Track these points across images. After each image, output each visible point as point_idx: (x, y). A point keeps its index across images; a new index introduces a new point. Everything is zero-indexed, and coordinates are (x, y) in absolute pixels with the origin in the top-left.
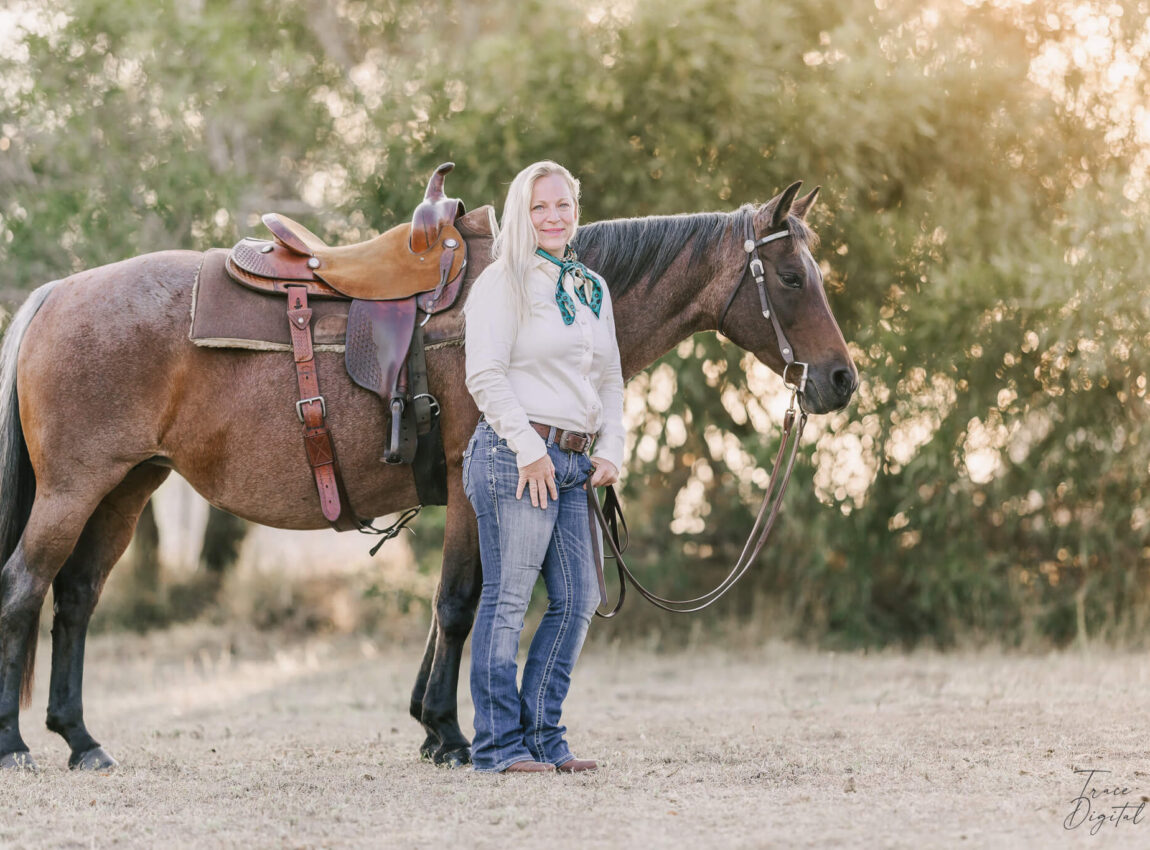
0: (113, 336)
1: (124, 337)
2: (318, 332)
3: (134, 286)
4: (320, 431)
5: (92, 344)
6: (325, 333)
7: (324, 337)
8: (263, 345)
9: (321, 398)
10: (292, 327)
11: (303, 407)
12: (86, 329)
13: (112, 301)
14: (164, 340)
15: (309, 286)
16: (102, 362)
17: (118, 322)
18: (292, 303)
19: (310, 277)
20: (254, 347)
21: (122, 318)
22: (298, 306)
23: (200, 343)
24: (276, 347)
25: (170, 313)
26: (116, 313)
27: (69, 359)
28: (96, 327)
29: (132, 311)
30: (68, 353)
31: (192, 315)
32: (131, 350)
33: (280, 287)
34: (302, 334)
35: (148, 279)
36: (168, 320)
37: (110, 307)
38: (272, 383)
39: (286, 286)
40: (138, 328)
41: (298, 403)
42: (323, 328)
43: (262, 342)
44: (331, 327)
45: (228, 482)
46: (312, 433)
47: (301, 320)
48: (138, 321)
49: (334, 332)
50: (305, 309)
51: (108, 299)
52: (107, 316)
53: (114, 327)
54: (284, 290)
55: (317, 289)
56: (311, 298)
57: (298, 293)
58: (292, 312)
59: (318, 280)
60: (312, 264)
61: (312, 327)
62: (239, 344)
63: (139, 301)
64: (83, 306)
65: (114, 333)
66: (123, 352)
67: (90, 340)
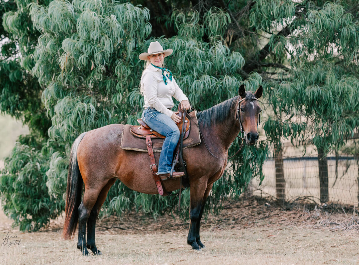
1: (106, 146)
3: (108, 133)
7: (155, 148)
8: (140, 150)
9: (156, 164)
10: (147, 147)
11: (152, 167)
12: (96, 144)
13: (102, 137)
15: (151, 136)
16: (100, 153)
17: (104, 143)
18: (147, 140)
19: (151, 134)
20: (137, 150)
21: (105, 141)
22: (149, 141)
23: (123, 148)
25: (117, 140)
26: (103, 140)
27: (92, 152)
28: (98, 144)
29: (107, 140)
30: (91, 151)
32: (108, 149)
33: (144, 137)
35: (111, 131)
36: (117, 142)
40: (109, 144)
42: (155, 146)
44: (157, 146)
50: (150, 141)
52: (101, 141)
55: (153, 136)
56: (152, 139)
57: (148, 138)
58: (147, 143)
59: (153, 134)
60: (151, 130)
61: (152, 145)
62: (133, 149)
63: (109, 137)
64: (94, 138)
65: (103, 145)
66: (105, 150)
67: (97, 147)
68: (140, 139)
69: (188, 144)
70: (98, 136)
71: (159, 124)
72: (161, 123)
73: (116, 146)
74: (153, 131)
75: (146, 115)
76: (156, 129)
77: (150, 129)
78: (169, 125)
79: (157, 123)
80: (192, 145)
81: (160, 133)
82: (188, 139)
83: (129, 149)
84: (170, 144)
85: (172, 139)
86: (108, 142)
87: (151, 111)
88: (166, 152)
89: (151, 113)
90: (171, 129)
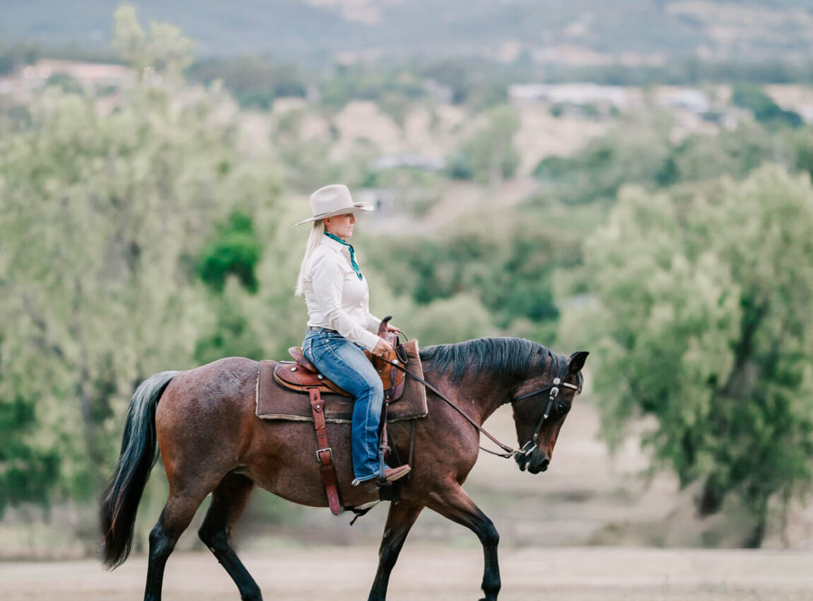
0: (210, 405)
1: (216, 405)
2: (327, 412)
3: (220, 377)
4: (330, 467)
5: (198, 409)
6: (331, 412)
7: (330, 414)
8: (297, 418)
9: (330, 449)
10: (314, 411)
11: (321, 454)
12: (195, 401)
13: (208, 385)
14: (239, 406)
15: (320, 388)
16: (205, 419)
17: (212, 397)
18: (312, 397)
19: (320, 384)
20: (291, 419)
21: (214, 394)
22: (315, 399)
24: (304, 419)
25: (241, 391)
26: (211, 392)
27: (187, 419)
28: (200, 400)
29: (219, 391)
30: (185, 416)
31: (257, 401)
32: (221, 411)
33: (305, 389)
34: (319, 414)
35: (228, 373)
37: (207, 388)
38: (299, 432)
39: (308, 389)
41: (317, 452)
42: (330, 409)
43: (296, 416)
44: (334, 409)
45: (279, 480)
46: (325, 468)
47: (318, 407)
48: (223, 396)
49: (335, 412)
50: (319, 400)
51: (206, 384)
52: (206, 394)
53: (210, 400)
54: (307, 390)
55: (324, 389)
56: (322, 394)
57: (314, 392)
58: (313, 402)
59: (324, 385)
60: (320, 377)
61: (324, 409)
62: (284, 417)
63: (223, 385)
64: (191, 389)
65: (210, 403)
66: (216, 412)
67: (197, 408)
68: (296, 395)
69: (400, 413)
70: (199, 384)
71: (339, 367)
72: (344, 365)
73: (239, 404)
74: (324, 378)
75: (316, 344)
76: (331, 376)
77: (318, 372)
79: (335, 363)
80: (409, 416)
81: (340, 384)
82: (400, 402)
83: (275, 417)
84: (369, 416)
85: (370, 406)
86: (220, 396)
87: (327, 337)
88: (364, 434)
89: (327, 341)
90: (365, 382)
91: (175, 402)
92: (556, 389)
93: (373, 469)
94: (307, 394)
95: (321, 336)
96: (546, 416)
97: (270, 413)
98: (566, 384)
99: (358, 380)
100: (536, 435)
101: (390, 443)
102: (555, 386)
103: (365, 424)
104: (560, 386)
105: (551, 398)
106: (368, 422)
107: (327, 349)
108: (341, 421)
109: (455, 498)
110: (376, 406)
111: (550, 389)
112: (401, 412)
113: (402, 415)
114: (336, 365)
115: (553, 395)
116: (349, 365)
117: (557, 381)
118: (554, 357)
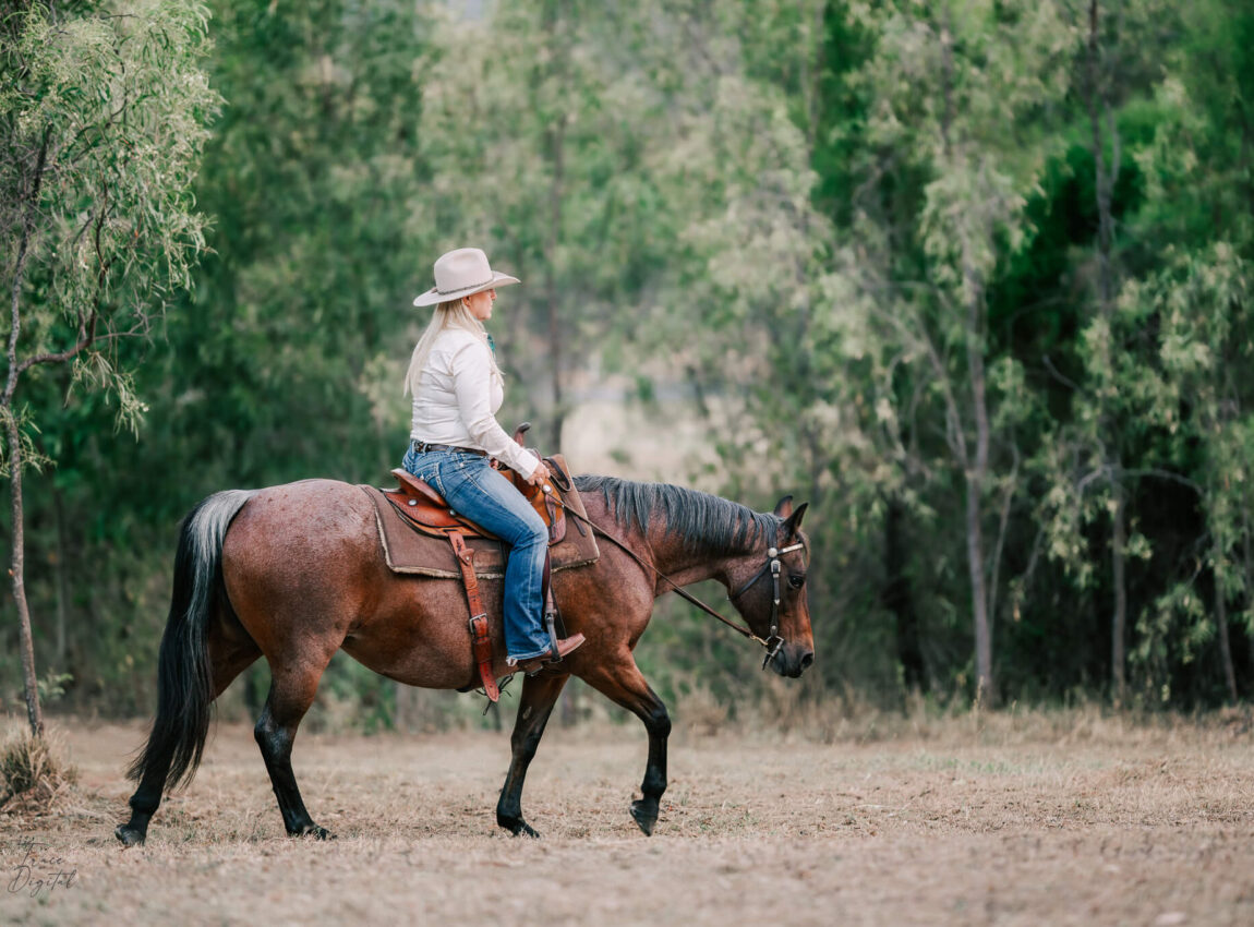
0: (324, 546)
1: (333, 547)
2: (477, 564)
4: (486, 639)
5: (307, 550)
6: (481, 565)
8: (441, 573)
9: (486, 615)
10: (461, 563)
11: (475, 623)
12: (300, 539)
13: (320, 519)
14: (365, 553)
15: (460, 530)
16: (318, 564)
17: (327, 536)
18: (455, 544)
21: (330, 533)
22: (459, 546)
24: (450, 574)
25: (365, 533)
27: (289, 562)
28: (309, 539)
29: (337, 529)
32: (340, 557)
34: (469, 568)
36: (365, 538)
37: (319, 524)
39: (445, 531)
40: (344, 541)
43: (440, 571)
47: (466, 558)
48: (343, 536)
49: (486, 565)
50: (464, 548)
51: (316, 517)
52: (318, 531)
53: (325, 540)
54: (445, 534)
55: (467, 532)
56: (467, 539)
57: (455, 536)
58: (458, 552)
59: (463, 526)
62: (424, 572)
64: (294, 521)
65: (325, 544)
66: (334, 557)
67: (305, 548)
68: (433, 540)
69: (565, 560)
70: (303, 514)
71: (486, 505)
72: (492, 502)
73: (364, 549)
78: (518, 514)
79: (479, 500)
80: (578, 562)
82: (563, 544)
83: (415, 570)
84: (533, 573)
85: (535, 558)
86: (338, 536)
87: (461, 460)
88: (526, 597)
89: (462, 465)
90: (528, 528)
91: (268, 536)
92: (776, 562)
93: (541, 644)
94: (447, 539)
95: (452, 459)
96: (777, 602)
97: (409, 566)
98: (785, 550)
99: (516, 524)
100: (774, 627)
101: (555, 606)
102: (772, 559)
103: (527, 584)
104: (780, 556)
105: (776, 576)
106: (533, 580)
107: (465, 477)
108: (493, 576)
109: (629, 675)
110: (539, 558)
111: (770, 566)
112: (567, 557)
113: (569, 561)
114: (481, 502)
115: (776, 571)
116: (499, 502)
117: (773, 551)
118: (758, 521)
